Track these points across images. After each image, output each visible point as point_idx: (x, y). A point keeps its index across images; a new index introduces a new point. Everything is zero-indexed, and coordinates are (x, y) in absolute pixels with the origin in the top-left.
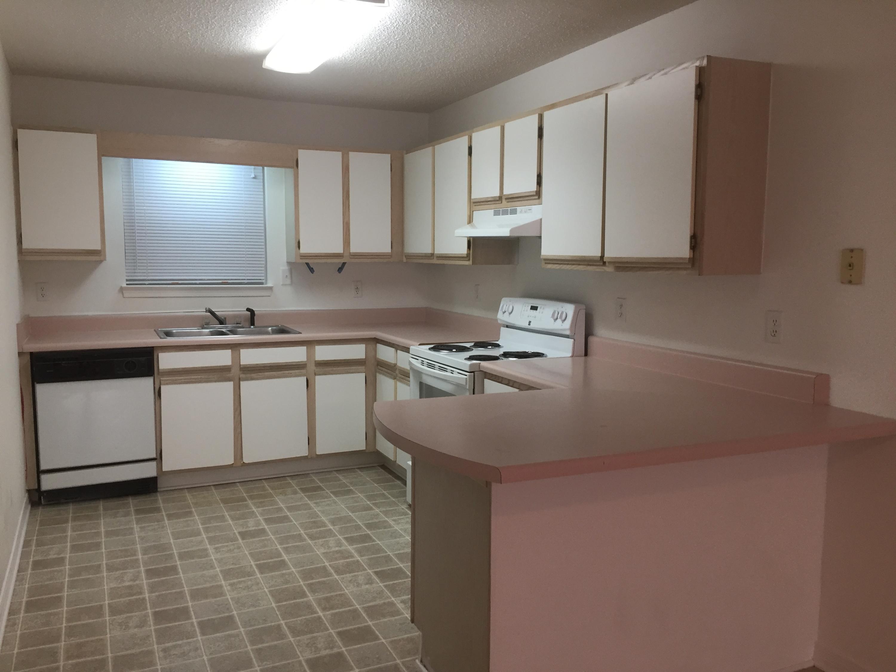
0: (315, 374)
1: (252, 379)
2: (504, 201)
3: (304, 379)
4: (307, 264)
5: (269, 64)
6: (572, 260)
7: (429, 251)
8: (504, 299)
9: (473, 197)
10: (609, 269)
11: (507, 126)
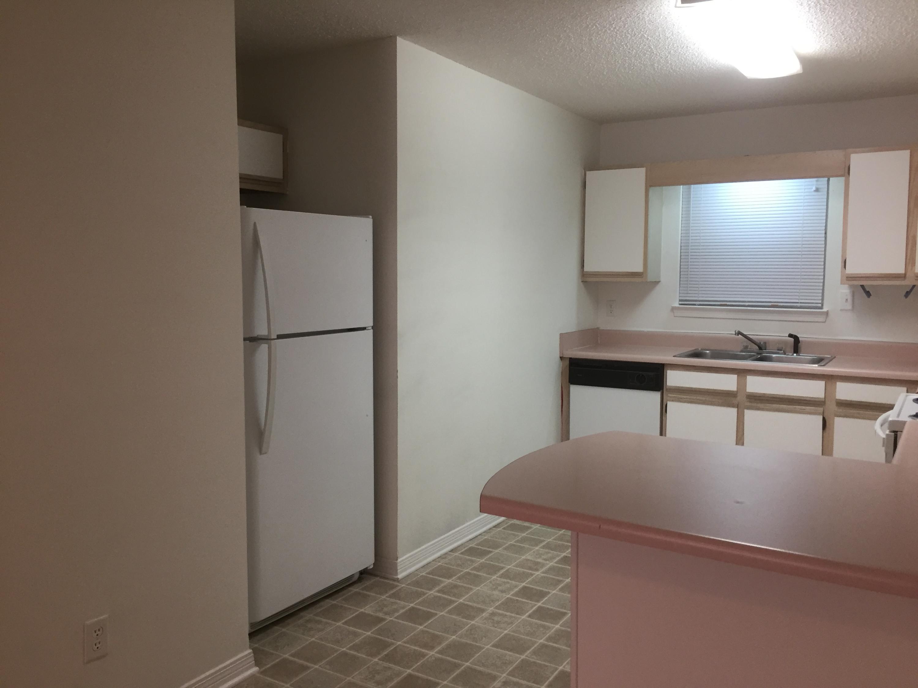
0: (834, 415)
1: (758, 409)
3: (820, 418)
4: (862, 287)
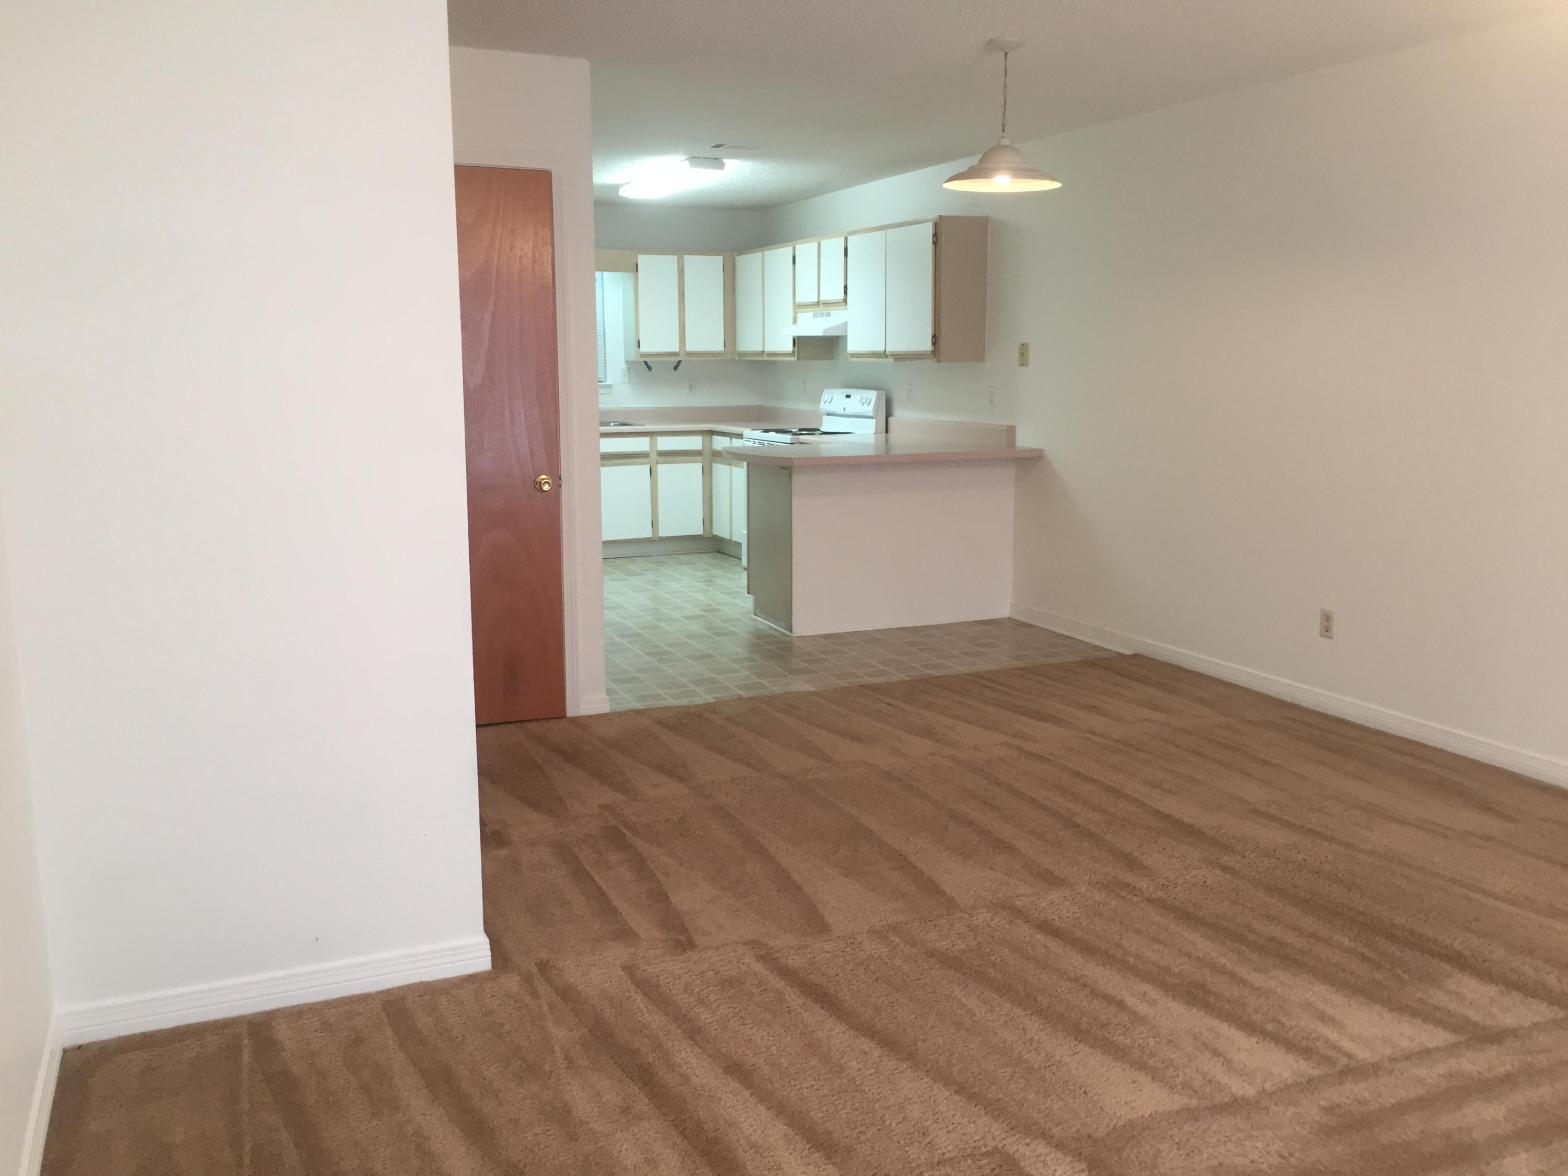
0: (657, 463)
2: (821, 305)
3: (647, 468)
4: (646, 362)
5: (624, 193)
6: (868, 354)
7: (760, 349)
8: (825, 391)
9: (796, 301)
10: (891, 360)
11: (823, 243)
